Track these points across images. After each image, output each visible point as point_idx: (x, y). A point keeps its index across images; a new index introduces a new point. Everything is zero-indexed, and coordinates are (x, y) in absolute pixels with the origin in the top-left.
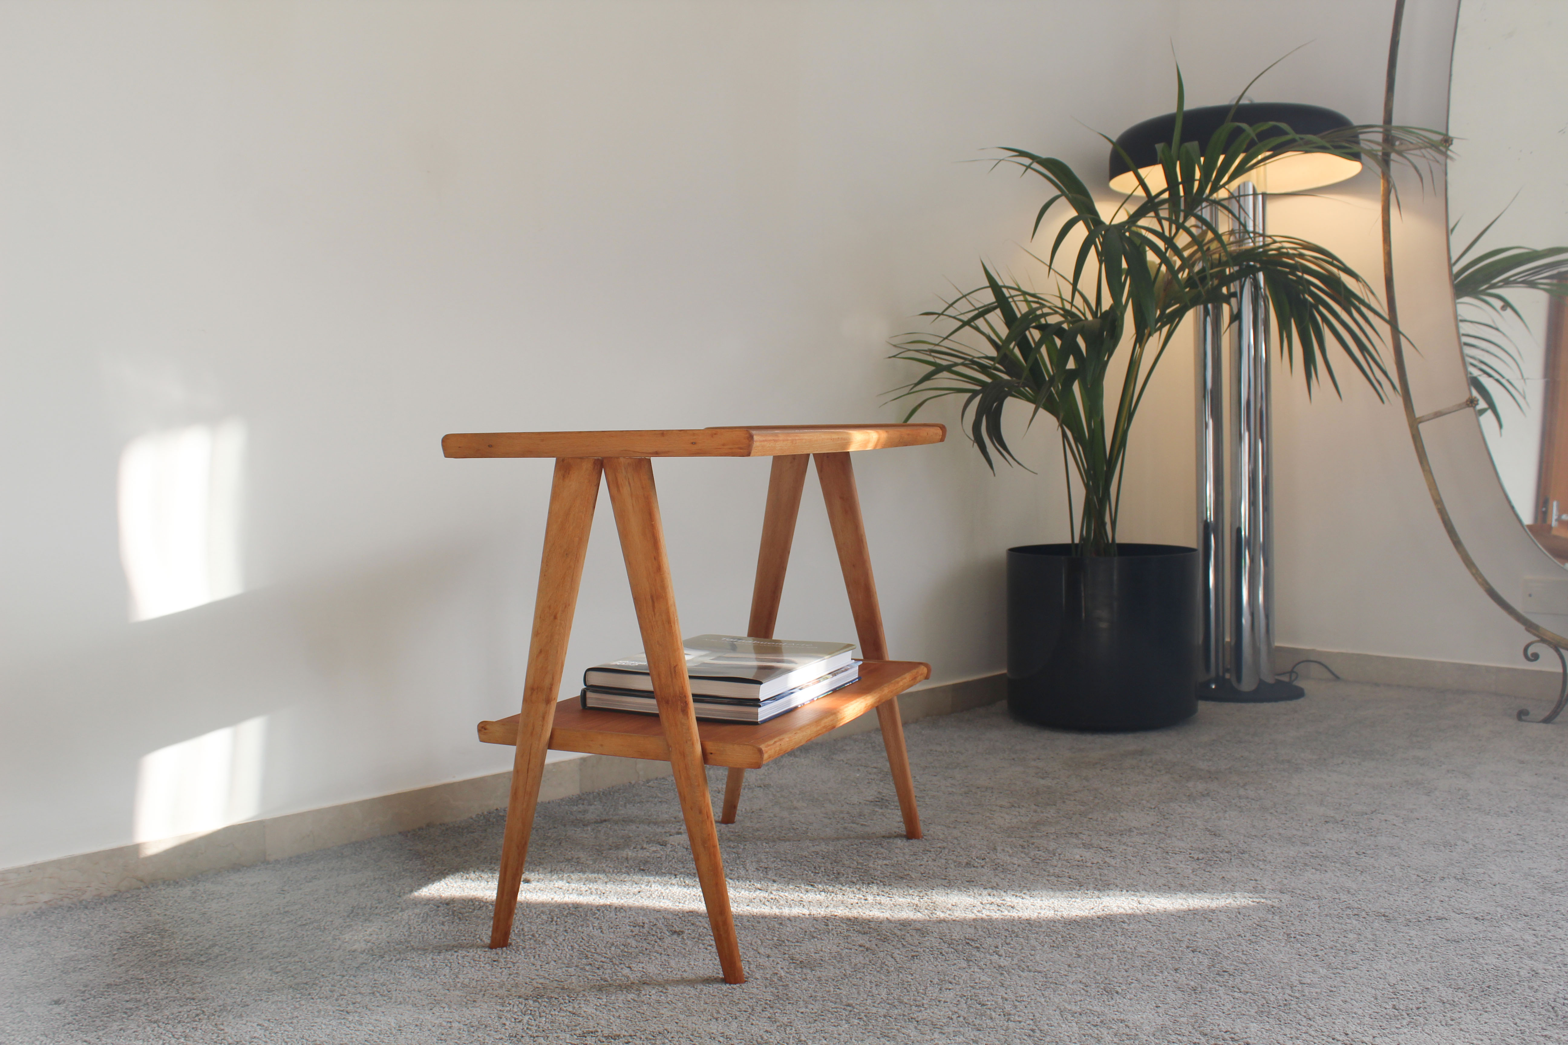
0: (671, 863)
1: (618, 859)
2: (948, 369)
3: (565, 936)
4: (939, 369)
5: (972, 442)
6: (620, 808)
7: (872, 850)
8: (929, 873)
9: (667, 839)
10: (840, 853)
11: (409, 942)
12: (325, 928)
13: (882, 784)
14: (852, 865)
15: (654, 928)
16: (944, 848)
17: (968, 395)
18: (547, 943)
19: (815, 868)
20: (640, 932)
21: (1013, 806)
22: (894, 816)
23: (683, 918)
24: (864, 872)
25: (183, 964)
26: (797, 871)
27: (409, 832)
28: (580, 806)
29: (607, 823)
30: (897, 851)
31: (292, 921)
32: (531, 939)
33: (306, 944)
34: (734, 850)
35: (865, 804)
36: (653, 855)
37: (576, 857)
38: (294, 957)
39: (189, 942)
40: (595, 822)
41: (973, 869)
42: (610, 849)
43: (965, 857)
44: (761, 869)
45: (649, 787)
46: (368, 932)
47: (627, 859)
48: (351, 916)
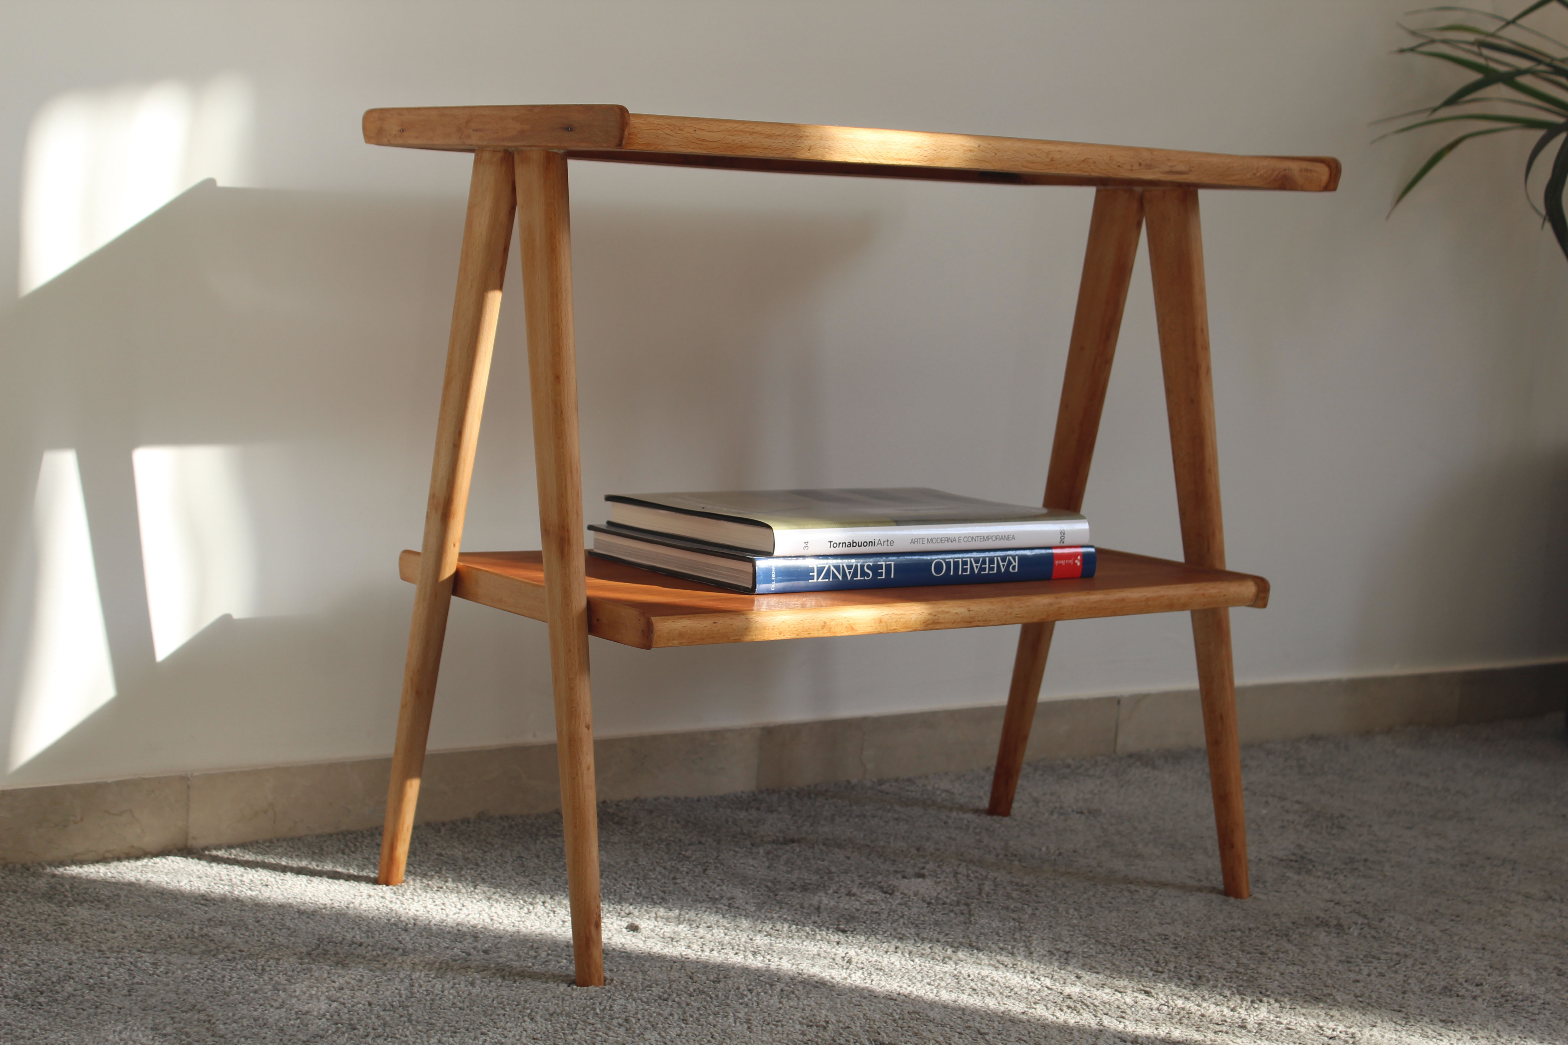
0: (895, 925)
1: (802, 907)
2: (1509, 79)
3: (682, 1028)
4: (1490, 78)
5: (1541, 221)
6: (822, 822)
7: (1270, 943)
8: (1370, 997)
9: (896, 883)
10: (1209, 942)
11: (405, 1007)
12: (263, 970)
13: (1307, 831)
14: (1227, 966)
15: (845, 1034)
16: (1406, 956)
17: (1539, 134)
18: (646, 1037)
19: (1157, 962)
20: (817, 1037)
21: (1550, 897)
22: (1320, 890)
23: (900, 1022)
24: (1248, 981)
25: (7, 1004)
26: (1123, 965)
27: (444, 824)
28: (753, 811)
29: (795, 845)
30: (1315, 950)
31: (210, 952)
32: (620, 1025)
33: (225, 993)
34: (1014, 915)
35: (1269, 863)
36: (865, 908)
37: (729, 895)
38: (199, 1011)
39: (27, 968)
40: (774, 842)
41: (1454, 999)
42: (792, 889)
43: (1443, 976)
44: (1057, 954)
45: (881, 791)
46: (336, 985)
47: (818, 909)
48: (315, 953)
